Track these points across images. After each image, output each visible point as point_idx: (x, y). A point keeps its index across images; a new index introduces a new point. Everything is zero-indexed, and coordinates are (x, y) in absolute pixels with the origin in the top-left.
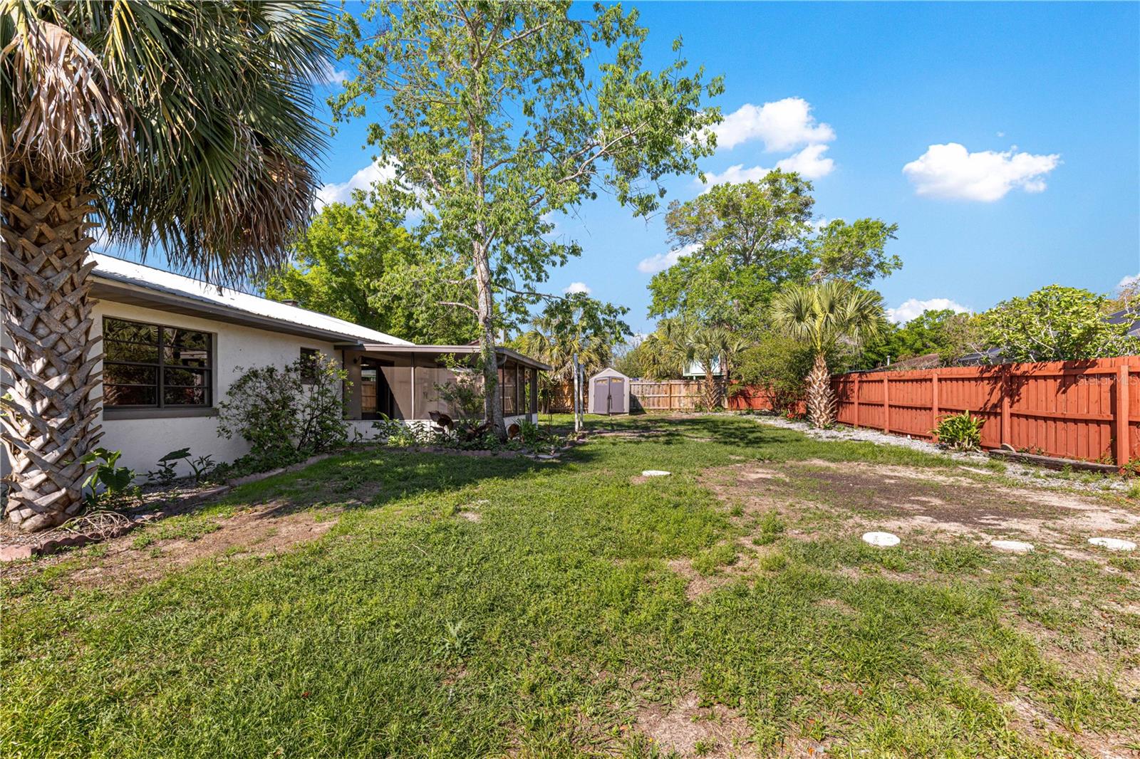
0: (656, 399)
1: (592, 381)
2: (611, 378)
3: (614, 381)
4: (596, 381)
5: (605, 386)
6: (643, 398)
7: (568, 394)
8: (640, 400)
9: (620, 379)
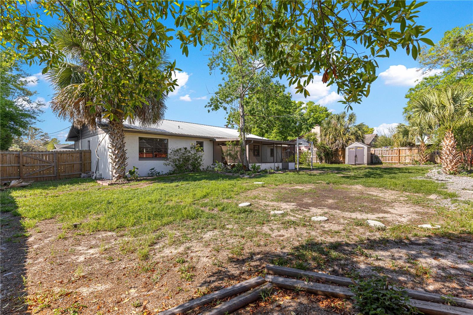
0: (390, 158)
1: (347, 149)
2: (356, 147)
3: (358, 148)
4: (349, 149)
5: (353, 151)
6: (382, 157)
7: (341, 155)
8: (380, 158)
9: (362, 147)
